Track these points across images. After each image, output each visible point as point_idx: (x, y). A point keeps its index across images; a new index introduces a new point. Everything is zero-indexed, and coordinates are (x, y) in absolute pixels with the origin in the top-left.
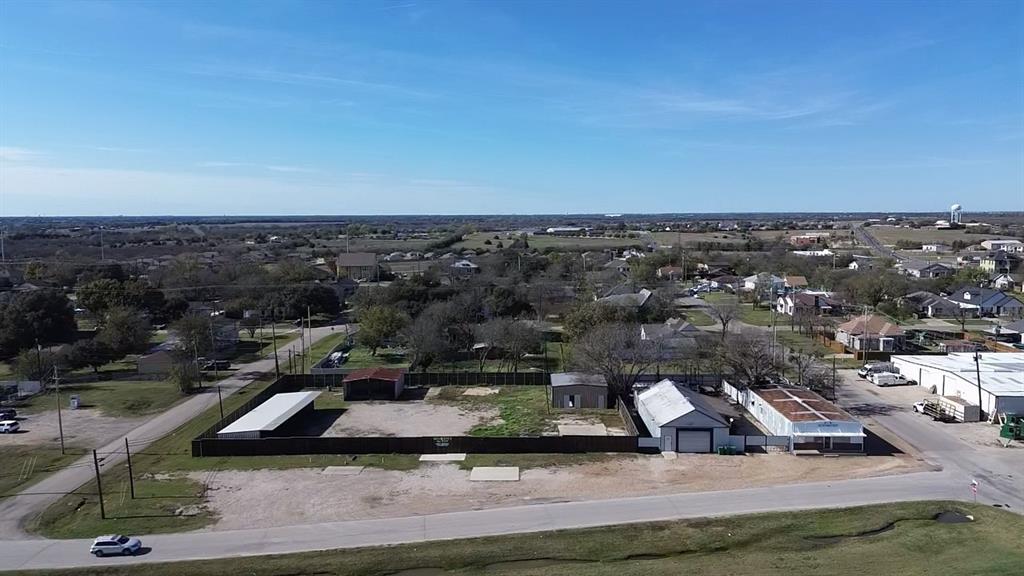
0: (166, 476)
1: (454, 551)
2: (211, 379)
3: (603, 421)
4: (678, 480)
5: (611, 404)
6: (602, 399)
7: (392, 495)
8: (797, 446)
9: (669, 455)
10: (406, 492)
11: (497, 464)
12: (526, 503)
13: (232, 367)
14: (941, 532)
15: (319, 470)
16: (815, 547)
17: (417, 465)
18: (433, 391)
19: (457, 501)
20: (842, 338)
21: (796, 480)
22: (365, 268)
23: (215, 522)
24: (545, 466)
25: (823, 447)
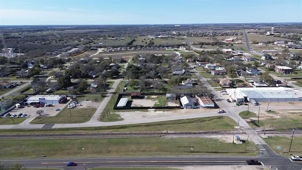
0: (112, 113)
1: (157, 123)
2: (105, 94)
3: (175, 103)
4: (186, 113)
5: (176, 100)
6: (175, 99)
7: (146, 116)
8: (204, 107)
9: (185, 109)
10: (148, 115)
11: (160, 111)
12: (165, 117)
13: (107, 91)
14: (219, 120)
15: (134, 112)
16: (202, 122)
17: (148, 111)
18: (146, 97)
19: (155, 117)
20: (221, 83)
21: (203, 113)
22: (119, 60)
23: (124, 120)
24: (167, 111)
25: (208, 107)
